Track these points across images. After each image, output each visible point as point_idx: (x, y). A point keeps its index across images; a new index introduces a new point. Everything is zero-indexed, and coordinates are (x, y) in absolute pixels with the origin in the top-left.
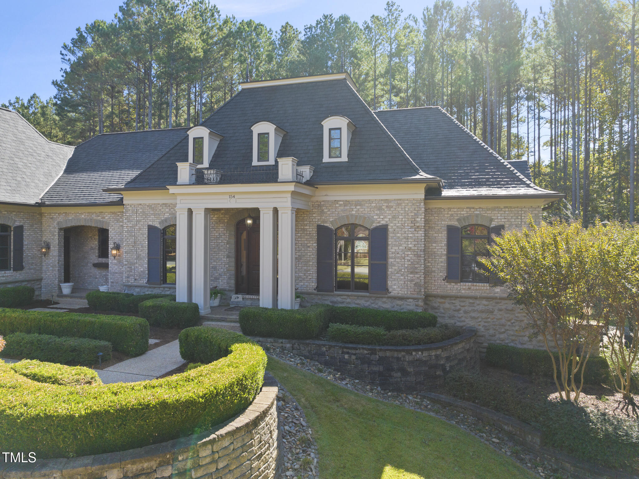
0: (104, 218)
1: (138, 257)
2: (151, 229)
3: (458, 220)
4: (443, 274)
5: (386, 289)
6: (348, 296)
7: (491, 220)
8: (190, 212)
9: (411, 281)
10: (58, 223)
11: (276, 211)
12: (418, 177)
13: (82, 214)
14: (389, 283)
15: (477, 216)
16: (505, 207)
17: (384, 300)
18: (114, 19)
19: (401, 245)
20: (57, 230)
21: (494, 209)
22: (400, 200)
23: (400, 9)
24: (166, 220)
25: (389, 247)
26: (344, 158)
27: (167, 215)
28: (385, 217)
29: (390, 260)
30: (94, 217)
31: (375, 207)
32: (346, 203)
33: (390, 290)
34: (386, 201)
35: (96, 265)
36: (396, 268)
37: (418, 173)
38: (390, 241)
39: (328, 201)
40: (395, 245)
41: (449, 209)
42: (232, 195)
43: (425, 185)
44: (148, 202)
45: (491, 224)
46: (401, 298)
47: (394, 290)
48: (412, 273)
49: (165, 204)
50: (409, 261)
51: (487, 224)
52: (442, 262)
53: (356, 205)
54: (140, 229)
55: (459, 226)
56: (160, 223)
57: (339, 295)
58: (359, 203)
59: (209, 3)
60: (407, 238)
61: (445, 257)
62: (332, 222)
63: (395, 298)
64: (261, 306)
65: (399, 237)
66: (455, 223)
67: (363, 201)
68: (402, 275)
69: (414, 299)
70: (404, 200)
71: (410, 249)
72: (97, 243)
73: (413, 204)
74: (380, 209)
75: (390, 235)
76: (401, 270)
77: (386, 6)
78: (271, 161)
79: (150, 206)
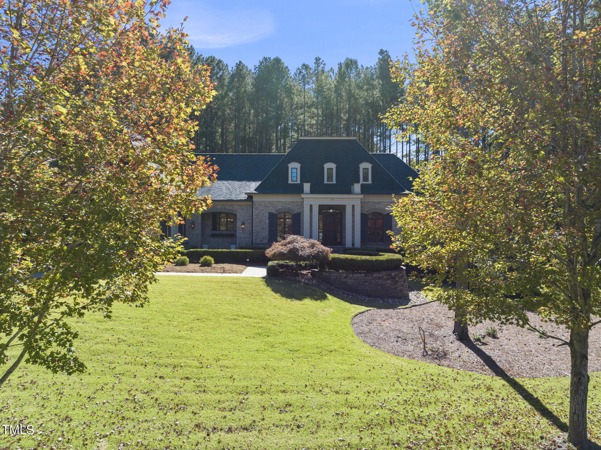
0: (234, 208)
1: (263, 229)
2: (271, 215)
6: (374, 244)
8: (311, 206)
11: (353, 206)
13: (218, 205)
24: (279, 210)
26: (370, 182)
27: (280, 207)
30: (227, 207)
31: (386, 205)
32: (373, 203)
35: (213, 235)
37: (405, 191)
39: (364, 202)
42: (333, 199)
44: (268, 200)
49: (279, 202)
54: (264, 214)
56: (276, 211)
57: (370, 244)
58: (379, 203)
62: (366, 211)
67: (381, 202)
72: (211, 222)
74: (388, 205)
77: (315, 61)
78: (334, 182)
79: (269, 202)
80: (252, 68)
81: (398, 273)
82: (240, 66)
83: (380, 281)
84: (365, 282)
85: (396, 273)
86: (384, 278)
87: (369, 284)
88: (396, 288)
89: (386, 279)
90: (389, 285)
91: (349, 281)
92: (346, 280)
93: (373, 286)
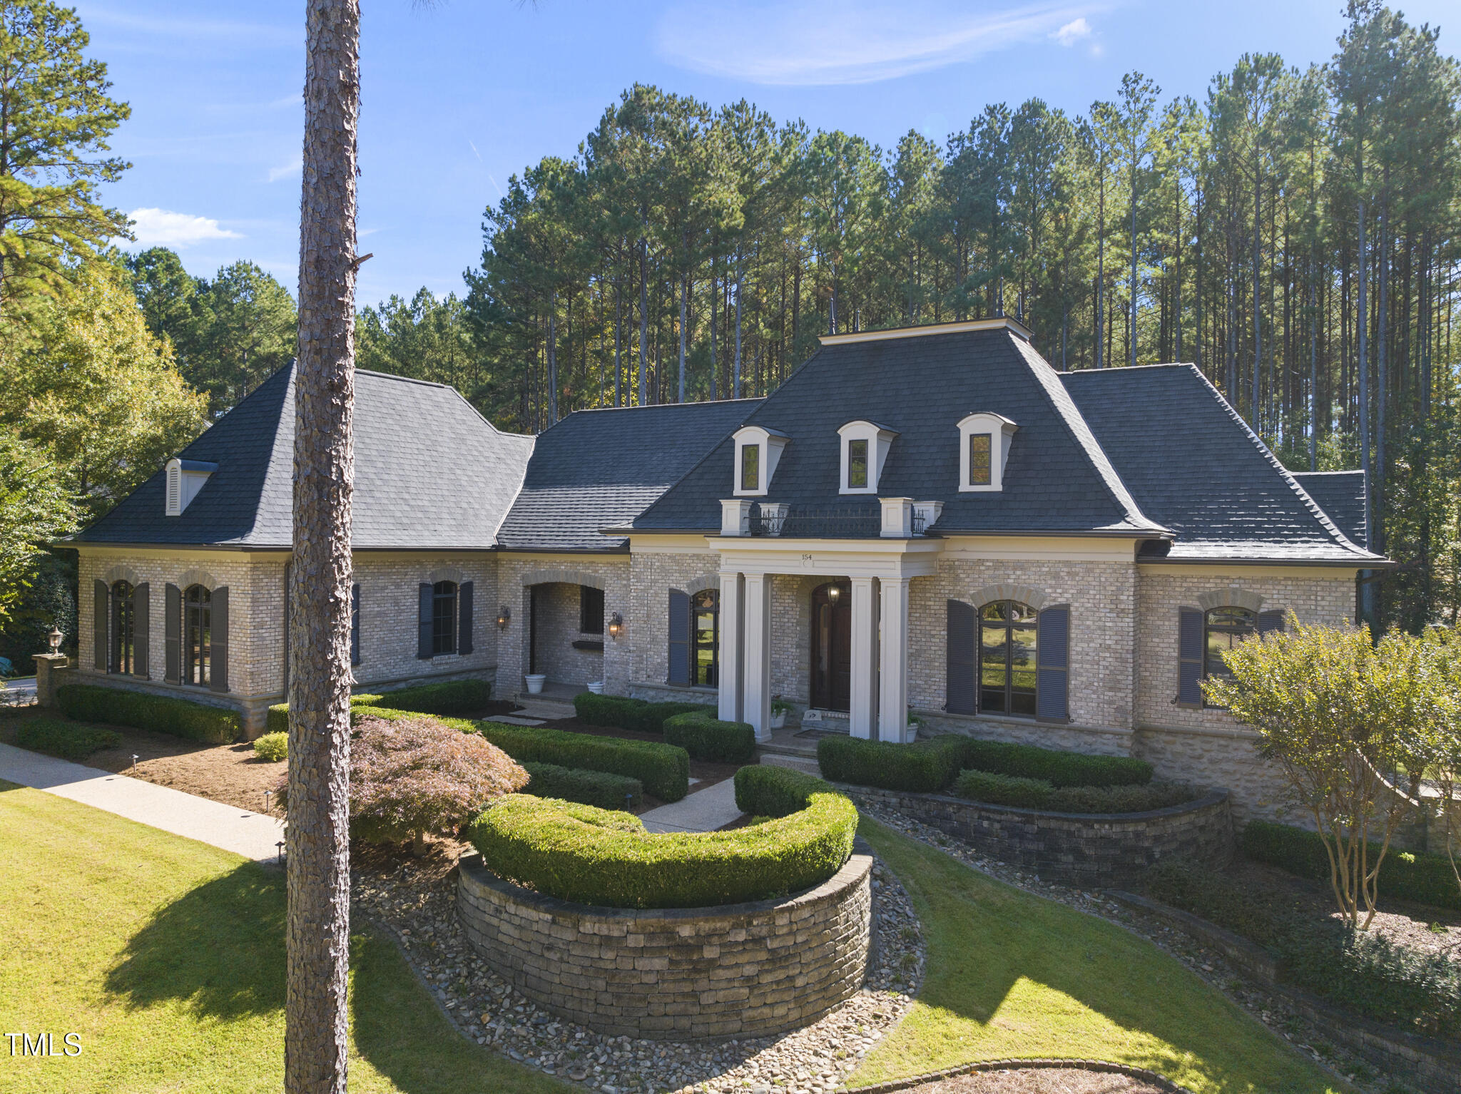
0: (596, 571)
1: (654, 640)
2: (675, 595)
3: (1201, 598)
4: (1173, 692)
5: (1065, 717)
6: (1000, 722)
7: (1261, 600)
8: (741, 578)
9: (1111, 703)
10: (523, 577)
11: (876, 583)
12: (1121, 526)
13: (561, 563)
14: (1072, 704)
15: (1234, 591)
16: (1285, 579)
17: (1063, 733)
18: (577, 154)
19: (1092, 641)
20: (521, 588)
21: (1264, 581)
22: (1092, 562)
23: (1153, 86)
24: (698, 581)
25: (1072, 644)
26: (996, 485)
27: (700, 574)
28: (1065, 591)
29: (1074, 666)
30: (580, 569)
31: (1048, 573)
32: (999, 564)
33: (1073, 716)
34: (1067, 563)
35: (579, 646)
36: (1084, 679)
37: (1123, 518)
38: (1074, 633)
39: (967, 561)
40: (1082, 640)
41: (1184, 578)
42: (807, 555)
43: (1134, 540)
44: (668, 551)
45: (1259, 606)
46: (1093, 732)
47: (1080, 716)
48: (1111, 689)
49: (697, 556)
50: (1106, 668)
51: (1249, 605)
52: (1169, 671)
53: (1015, 569)
54: (656, 594)
55: (1202, 610)
56: (688, 586)
57: (984, 721)
58: (1019, 565)
59: (754, 108)
60: (1103, 629)
61: (1175, 663)
62: (972, 596)
63: (1082, 731)
64: (852, 734)
65: (1088, 627)
66: (1194, 603)
67: (1027, 561)
68: (1094, 693)
69: (1114, 734)
70: (1098, 563)
71: (1108, 648)
72: (578, 607)
73: (1115, 571)
74: (1056, 576)
75: (1074, 622)
76: (1092, 684)
77: (1121, 86)
78: (872, 487)
79: (672, 557)
80: (941, 142)
83: (610, 955)
84: (550, 948)
86: (632, 942)
87: (561, 960)
89: (641, 952)
93: (577, 970)
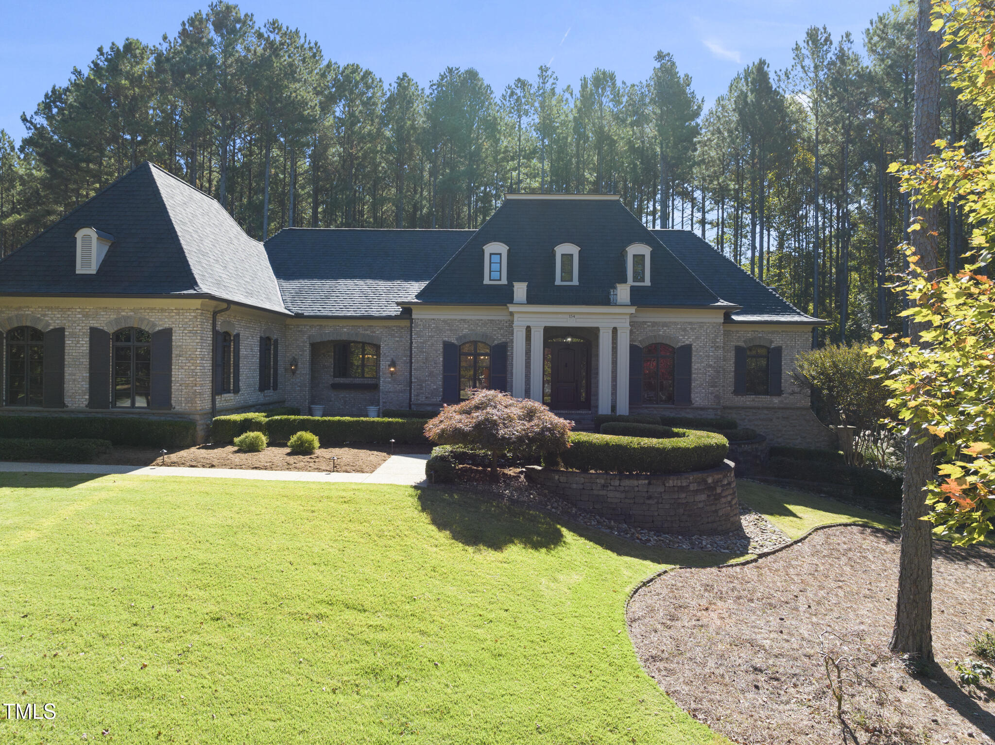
0: (374, 332)
1: (431, 374)
2: (448, 346)
3: (745, 342)
4: (732, 388)
5: (689, 400)
6: (655, 408)
7: (772, 342)
8: (528, 329)
9: (712, 393)
10: (309, 337)
11: (615, 330)
12: (719, 304)
13: (343, 327)
14: (693, 396)
15: (760, 337)
16: (782, 331)
17: (688, 410)
18: (162, 42)
19: (702, 362)
20: (308, 345)
21: (773, 333)
22: (702, 323)
24: (465, 336)
25: (693, 364)
26: (647, 282)
27: (465, 331)
28: (689, 338)
29: (694, 376)
30: (361, 331)
31: (681, 328)
32: (654, 324)
33: (693, 402)
34: (690, 323)
36: (698, 382)
37: (718, 301)
38: (694, 359)
39: (637, 322)
40: (698, 363)
41: (737, 332)
43: (724, 311)
44: (442, 317)
45: (771, 345)
46: (702, 409)
47: (696, 401)
48: (712, 386)
49: (464, 320)
50: (709, 376)
51: (767, 345)
52: (730, 378)
53: (663, 326)
54: (433, 345)
55: (745, 346)
56: (457, 339)
57: (646, 408)
58: (665, 325)
60: (708, 356)
61: (733, 374)
62: (640, 341)
63: (697, 409)
64: (600, 412)
65: (701, 355)
66: (741, 344)
67: (670, 322)
68: (703, 389)
69: (713, 409)
70: (705, 323)
71: (710, 366)
72: (332, 360)
73: (714, 327)
74: (685, 330)
75: (694, 353)
76: (702, 384)
78: (575, 282)
79: (444, 321)
81: (720, 476)
82: (404, 82)
83: (683, 495)
84: (650, 498)
85: (717, 477)
86: (692, 488)
87: (658, 503)
88: (716, 511)
89: (696, 492)
90: (701, 505)
91: (611, 494)
92: (604, 493)
93: (667, 506)
